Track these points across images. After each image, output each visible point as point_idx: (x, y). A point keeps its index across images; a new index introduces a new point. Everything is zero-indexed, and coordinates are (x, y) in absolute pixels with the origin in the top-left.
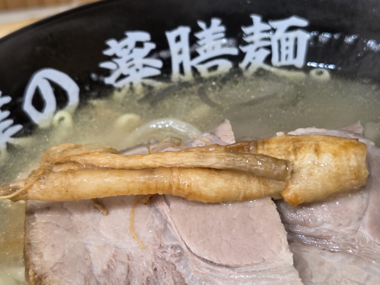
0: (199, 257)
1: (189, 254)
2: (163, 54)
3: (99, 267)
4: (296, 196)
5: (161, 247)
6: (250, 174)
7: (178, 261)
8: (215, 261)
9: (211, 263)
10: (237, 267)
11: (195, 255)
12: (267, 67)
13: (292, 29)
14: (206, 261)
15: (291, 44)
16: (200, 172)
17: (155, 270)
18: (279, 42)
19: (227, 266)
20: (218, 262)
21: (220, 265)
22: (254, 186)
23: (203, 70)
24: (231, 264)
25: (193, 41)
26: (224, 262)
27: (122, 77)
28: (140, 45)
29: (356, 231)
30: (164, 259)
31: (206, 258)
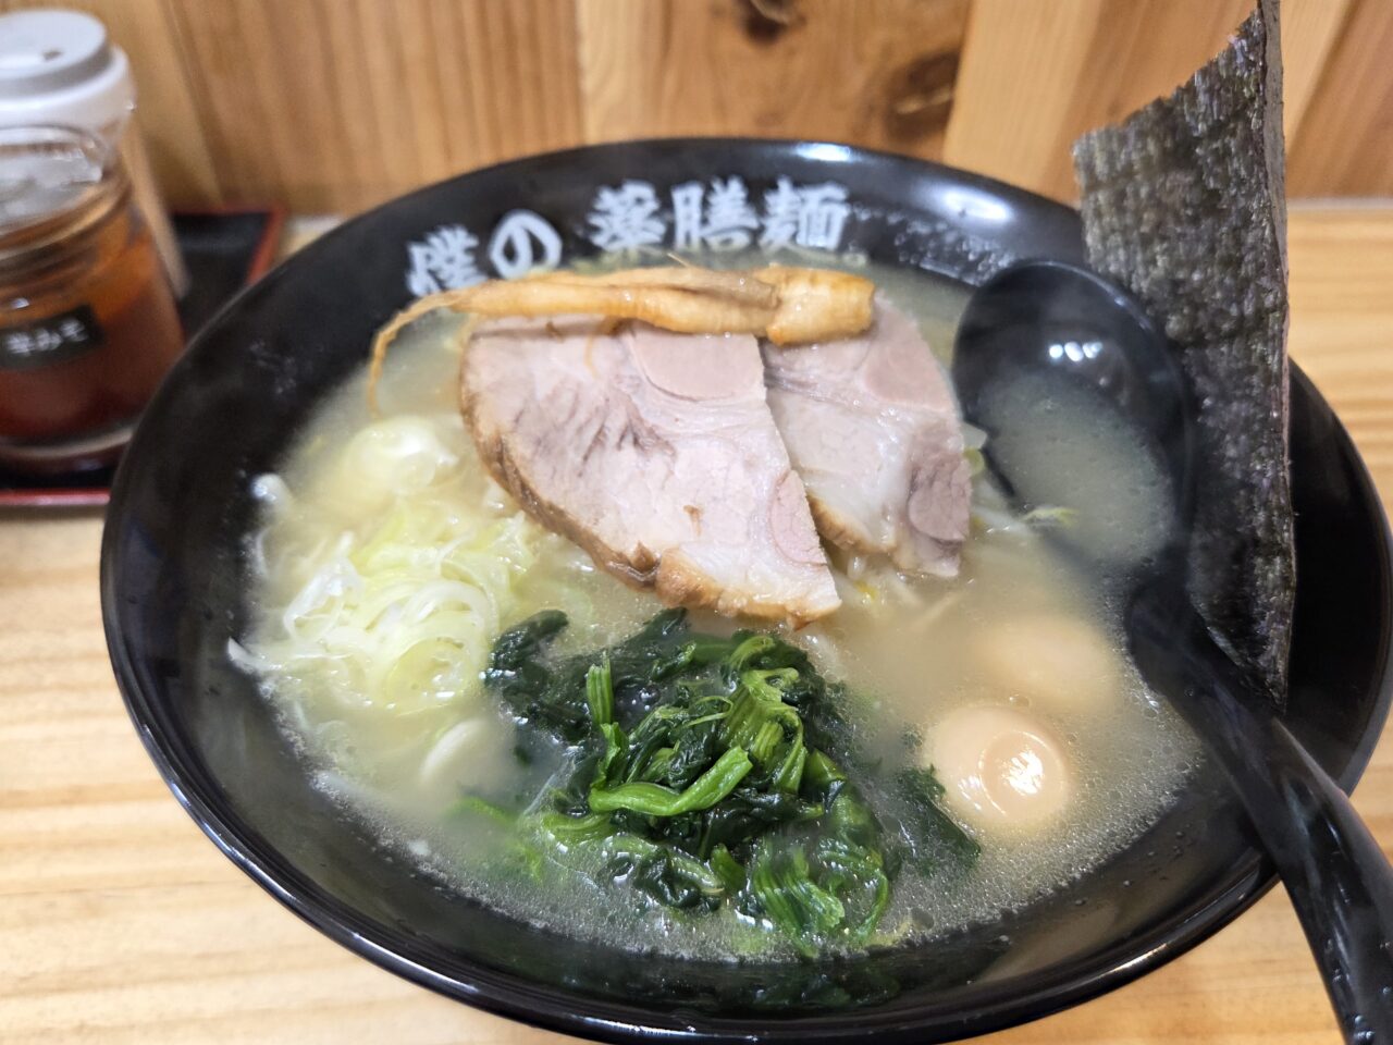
0: (659, 389)
1: (648, 383)
2: (667, 216)
3: (542, 391)
4: (782, 329)
5: (617, 376)
6: (731, 299)
7: (635, 393)
8: (676, 392)
9: (673, 395)
10: (701, 399)
11: (654, 385)
12: (791, 247)
13: (827, 200)
14: (665, 392)
15: (823, 221)
16: (671, 293)
17: (607, 400)
18: (809, 218)
19: (690, 399)
20: (679, 394)
21: (682, 398)
22: (735, 317)
23: (714, 242)
24: (694, 396)
25: (705, 204)
26: (686, 394)
27: (614, 238)
28: (639, 201)
29: (848, 381)
30: (619, 390)
31: (667, 388)
